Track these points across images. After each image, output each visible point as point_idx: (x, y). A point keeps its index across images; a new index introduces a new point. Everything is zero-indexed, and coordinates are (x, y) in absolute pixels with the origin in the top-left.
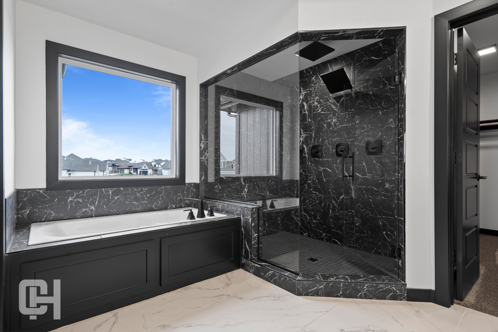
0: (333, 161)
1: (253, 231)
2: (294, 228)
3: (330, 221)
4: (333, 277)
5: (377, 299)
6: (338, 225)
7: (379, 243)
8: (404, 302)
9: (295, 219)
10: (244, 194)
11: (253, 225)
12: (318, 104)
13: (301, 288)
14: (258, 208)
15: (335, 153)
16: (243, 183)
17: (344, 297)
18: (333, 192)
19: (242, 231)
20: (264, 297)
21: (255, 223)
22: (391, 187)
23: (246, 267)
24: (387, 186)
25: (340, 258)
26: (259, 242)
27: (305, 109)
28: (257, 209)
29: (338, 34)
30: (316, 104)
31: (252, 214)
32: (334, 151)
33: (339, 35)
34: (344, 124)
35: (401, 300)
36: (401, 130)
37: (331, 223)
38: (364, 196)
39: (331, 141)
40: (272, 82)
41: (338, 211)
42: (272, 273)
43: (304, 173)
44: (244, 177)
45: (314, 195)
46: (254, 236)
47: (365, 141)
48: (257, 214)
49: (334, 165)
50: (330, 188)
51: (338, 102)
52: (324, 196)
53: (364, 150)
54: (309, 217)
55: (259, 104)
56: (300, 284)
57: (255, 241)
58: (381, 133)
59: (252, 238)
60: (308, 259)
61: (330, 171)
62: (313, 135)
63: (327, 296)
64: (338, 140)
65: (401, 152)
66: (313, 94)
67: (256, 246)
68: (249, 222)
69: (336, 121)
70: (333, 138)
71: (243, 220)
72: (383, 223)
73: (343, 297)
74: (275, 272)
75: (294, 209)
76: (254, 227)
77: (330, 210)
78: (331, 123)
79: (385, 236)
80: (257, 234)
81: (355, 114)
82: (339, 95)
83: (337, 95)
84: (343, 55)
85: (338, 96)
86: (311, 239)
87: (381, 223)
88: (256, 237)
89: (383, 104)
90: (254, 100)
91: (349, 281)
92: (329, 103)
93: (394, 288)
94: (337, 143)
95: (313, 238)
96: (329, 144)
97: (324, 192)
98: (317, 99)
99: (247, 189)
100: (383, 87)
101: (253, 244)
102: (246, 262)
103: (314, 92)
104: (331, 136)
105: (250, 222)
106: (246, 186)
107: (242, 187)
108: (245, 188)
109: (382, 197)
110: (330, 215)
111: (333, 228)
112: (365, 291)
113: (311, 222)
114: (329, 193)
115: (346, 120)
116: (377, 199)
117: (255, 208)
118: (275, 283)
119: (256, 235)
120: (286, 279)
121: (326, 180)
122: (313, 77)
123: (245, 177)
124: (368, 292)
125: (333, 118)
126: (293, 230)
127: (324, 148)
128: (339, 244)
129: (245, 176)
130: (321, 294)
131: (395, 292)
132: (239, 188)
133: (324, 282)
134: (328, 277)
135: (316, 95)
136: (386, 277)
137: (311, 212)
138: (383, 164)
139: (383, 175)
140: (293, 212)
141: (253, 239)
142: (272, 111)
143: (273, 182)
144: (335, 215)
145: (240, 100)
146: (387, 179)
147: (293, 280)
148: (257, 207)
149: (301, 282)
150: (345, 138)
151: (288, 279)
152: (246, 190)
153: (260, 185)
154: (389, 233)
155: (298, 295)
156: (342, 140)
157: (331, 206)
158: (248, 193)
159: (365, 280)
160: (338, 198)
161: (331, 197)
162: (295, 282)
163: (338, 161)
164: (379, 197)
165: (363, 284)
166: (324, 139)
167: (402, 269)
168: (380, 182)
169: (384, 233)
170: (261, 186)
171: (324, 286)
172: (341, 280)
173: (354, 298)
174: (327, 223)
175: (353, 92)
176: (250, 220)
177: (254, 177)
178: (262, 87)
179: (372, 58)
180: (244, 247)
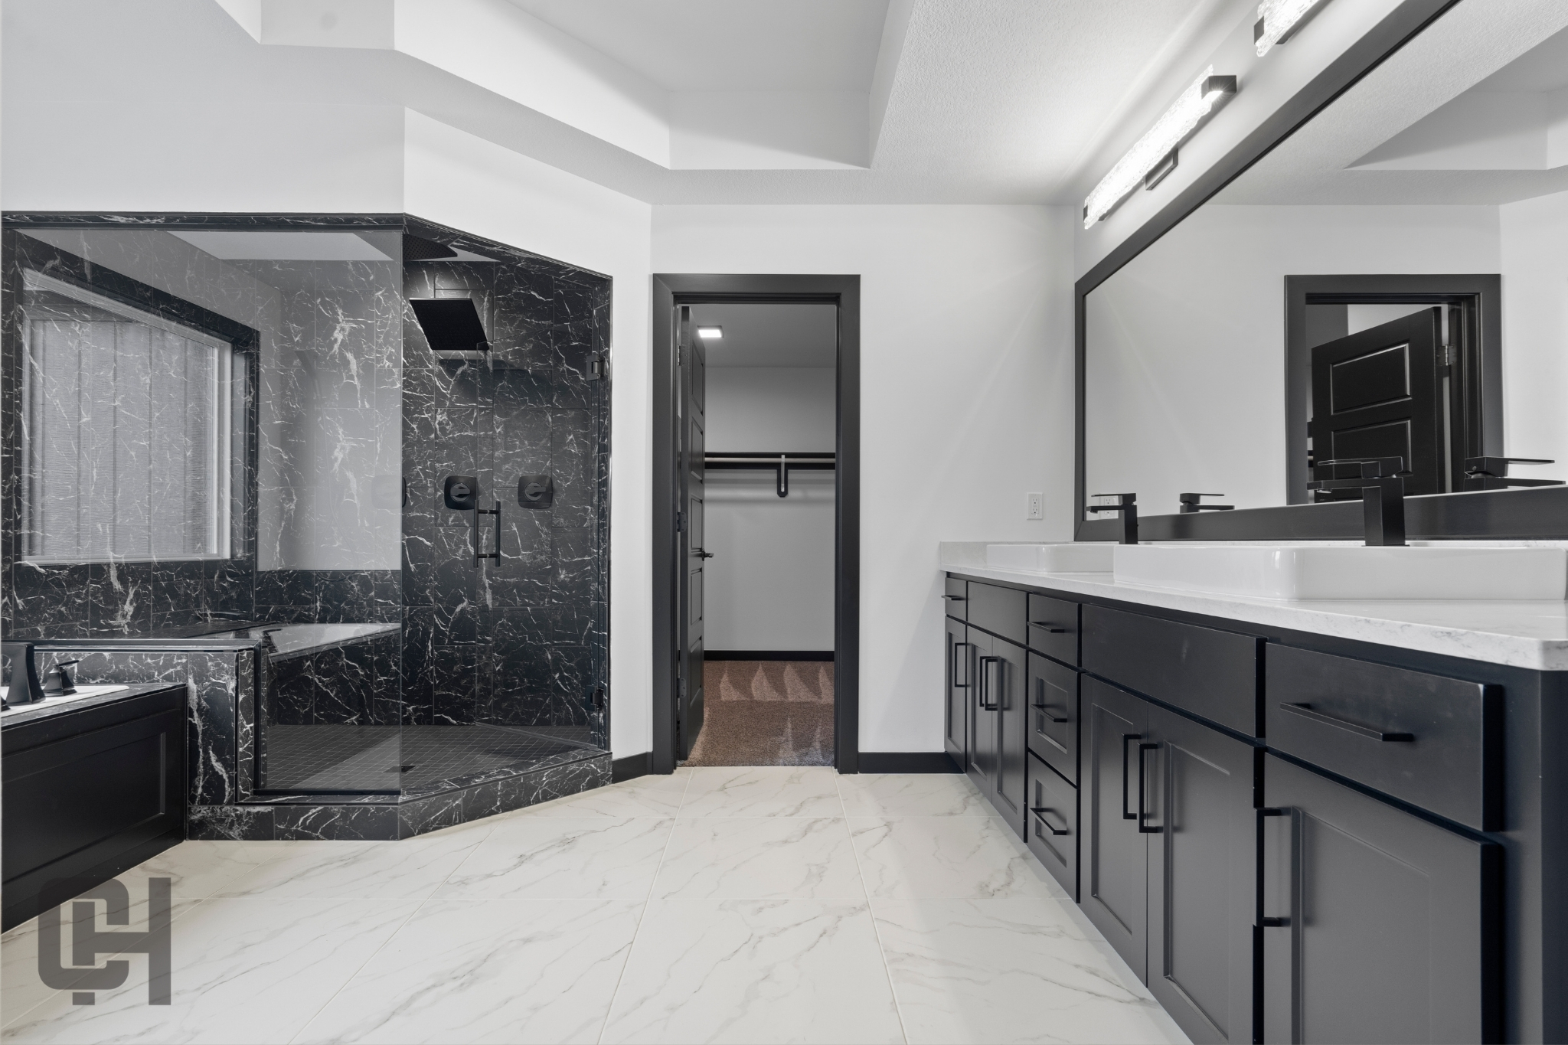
0: (436, 519)
1: (241, 717)
2: (311, 709)
3: (428, 671)
4: (479, 778)
5: (565, 795)
6: (450, 677)
7: (545, 701)
8: (610, 786)
9: (317, 681)
10: (120, 621)
11: (241, 698)
12: (394, 367)
13: (410, 818)
14: (258, 648)
15: (443, 499)
16: (117, 585)
17: (505, 810)
18: (436, 598)
19: (193, 727)
20: (313, 869)
21: (246, 692)
22: (570, 577)
23: (211, 827)
24: (562, 576)
25: (465, 751)
26: (257, 748)
27: (351, 371)
28: (252, 652)
29: (491, 248)
30: (388, 366)
31: (237, 667)
32: (441, 493)
33: (494, 251)
34: (466, 431)
35: (604, 785)
36: (602, 466)
37: (432, 675)
38: (515, 600)
39: (433, 467)
40: (223, 261)
41: (451, 642)
42: (318, 812)
43: (346, 550)
44: (119, 566)
45: (379, 609)
46: (245, 730)
47: (517, 475)
48: (252, 666)
49: (439, 530)
50: (428, 588)
51: (452, 374)
52: (411, 610)
53: (515, 496)
54: (363, 669)
55: (179, 323)
56: (408, 811)
57: (246, 745)
58: (551, 462)
59: (239, 736)
60: (388, 771)
61: (428, 543)
62: (377, 448)
63: (469, 821)
64: (451, 468)
65: (603, 508)
66: (379, 337)
67: (250, 757)
68: (227, 694)
69: (444, 419)
70: (438, 462)
71: (198, 691)
72: (554, 655)
73: (503, 812)
74: (330, 806)
75: (312, 655)
76: (245, 705)
77: (430, 644)
78: (432, 423)
79: (559, 682)
80: (252, 725)
81: (493, 412)
82: (454, 358)
83: (450, 355)
84: (465, 262)
85: (451, 360)
86: (372, 728)
87: (550, 657)
88: (250, 731)
89: (556, 401)
90: (161, 306)
91: (515, 774)
92: (427, 371)
93: (593, 766)
94: (445, 477)
95: (377, 723)
96: (427, 475)
97: (411, 599)
98: (391, 352)
99: (131, 604)
100: (556, 365)
101: (242, 753)
102: (213, 811)
103: (381, 333)
104: (430, 456)
105: (230, 691)
106: (128, 593)
107: (113, 600)
108: (126, 601)
109: (553, 600)
110: (429, 657)
111: (437, 687)
112: (545, 786)
113: (371, 682)
114: (426, 600)
115: (472, 423)
116: (543, 605)
117: (247, 650)
118: (330, 835)
119: (248, 726)
120: (367, 811)
121: (416, 566)
122: (378, 290)
123: (126, 564)
124: (549, 788)
125: (436, 411)
126: (308, 715)
127: (412, 484)
128: (453, 724)
129: (123, 561)
130: (456, 819)
131: (594, 772)
132: (100, 601)
133: (462, 791)
134: (468, 780)
135: (386, 342)
136: (576, 751)
137: (372, 655)
138: (555, 529)
139: (554, 554)
140: (309, 663)
141: (242, 738)
142: (216, 351)
143: (229, 579)
144: (442, 655)
145: (105, 298)
146: (562, 562)
147: (390, 806)
148: (251, 646)
149: (410, 803)
150: (469, 465)
151: (372, 809)
152: (129, 608)
153: (183, 589)
154: (566, 674)
155: (403, 838)
156: (461, 470)
157: (430, 633)
158: (136, 620)
159: (543, 765)
160: (451, 611)
161: (431, 609)
162: (396, 808)
163: (451, 519)
164: (546, 600)
165: (539, 774)
166: (413, 460)
167: (605, 728)
168: (548, 567)
169: (557, 676)
170: (186, 594)
171: (464, 800)
172: (498, 777)
173: (525, 806)
174: (421, 677)
175: (488, 359)
176: (232, 685)
177: (159, 563)
178: (189, 272)
179: (532, 293)
180: (201, 769)
